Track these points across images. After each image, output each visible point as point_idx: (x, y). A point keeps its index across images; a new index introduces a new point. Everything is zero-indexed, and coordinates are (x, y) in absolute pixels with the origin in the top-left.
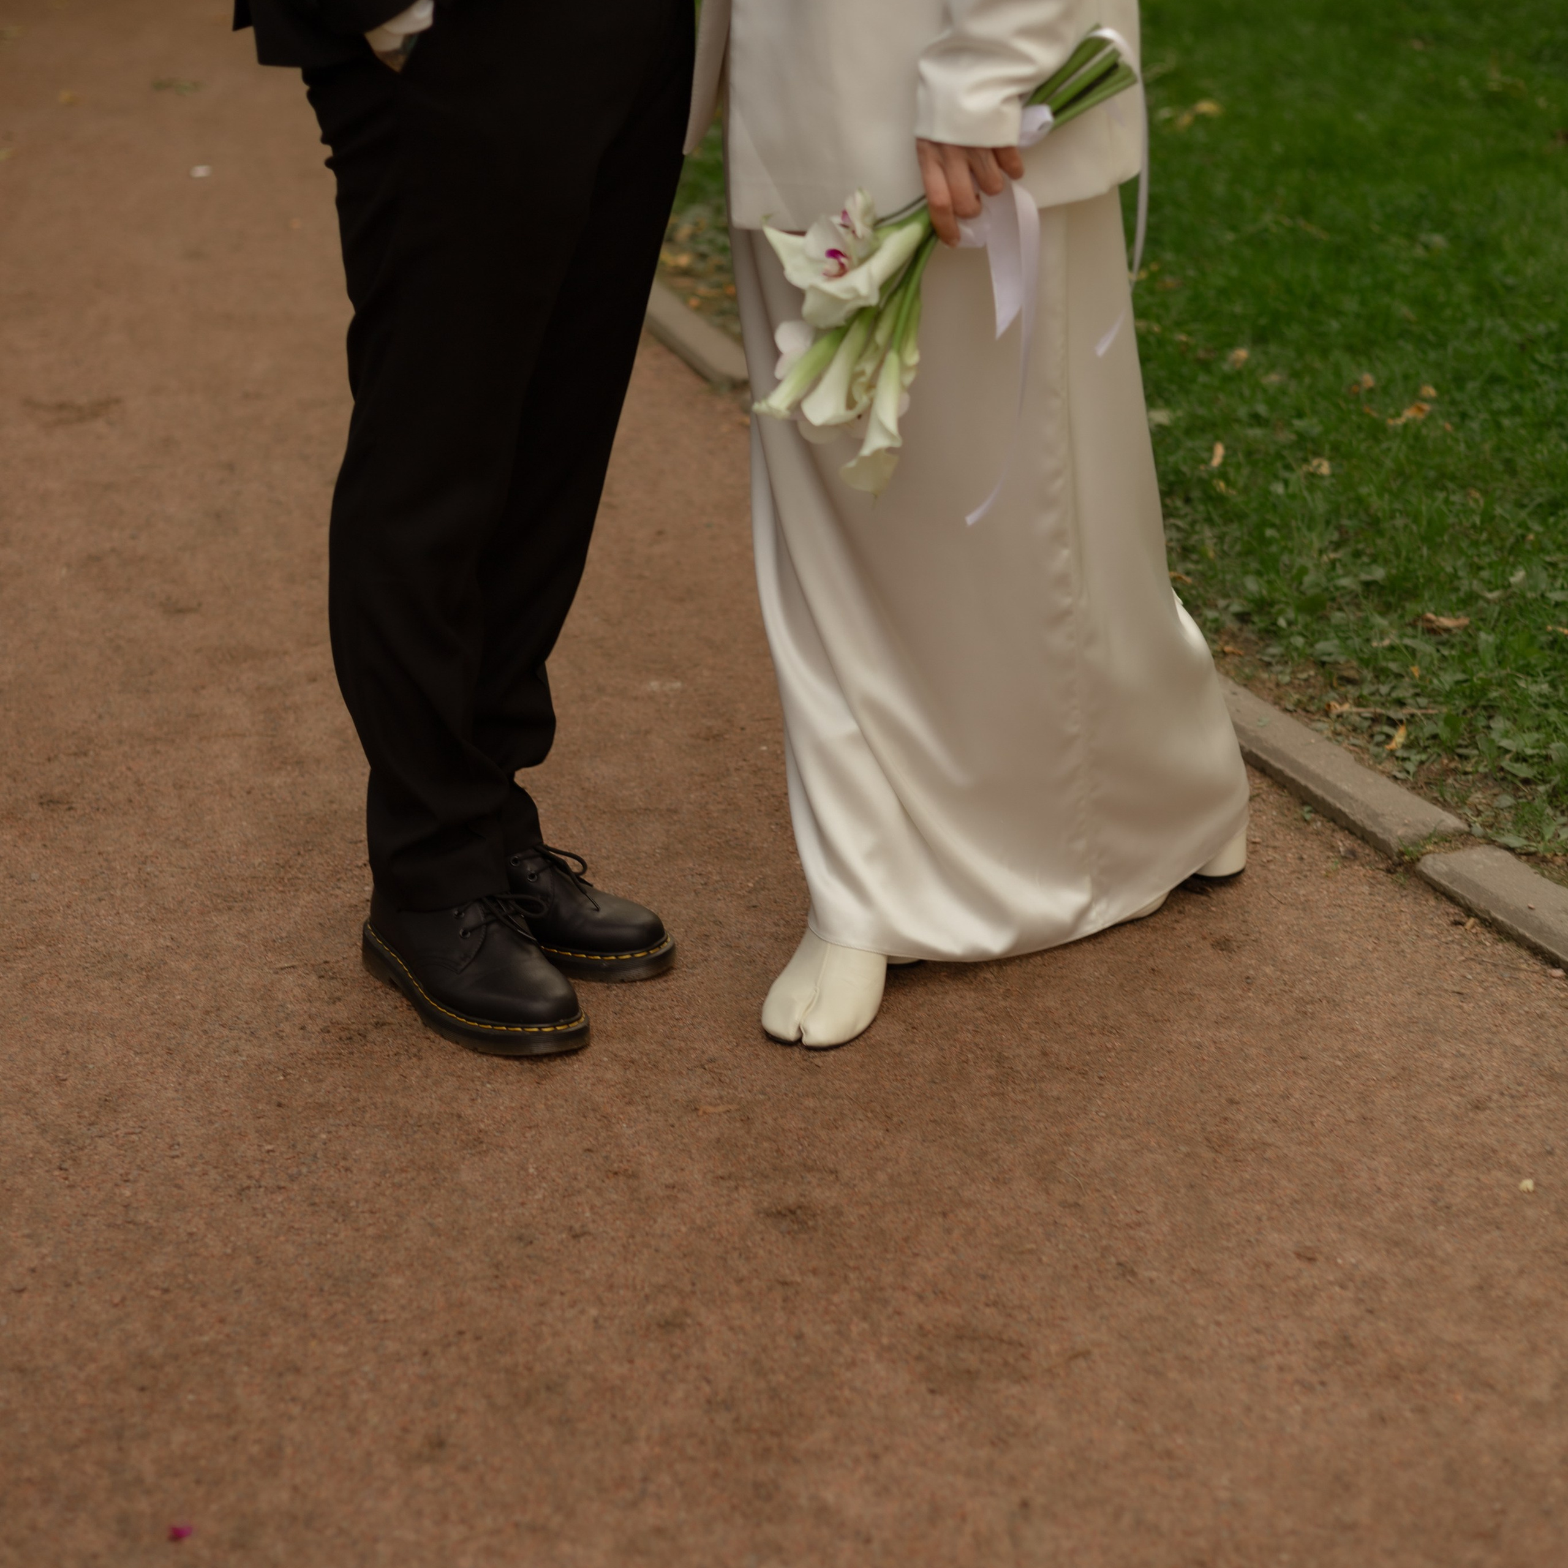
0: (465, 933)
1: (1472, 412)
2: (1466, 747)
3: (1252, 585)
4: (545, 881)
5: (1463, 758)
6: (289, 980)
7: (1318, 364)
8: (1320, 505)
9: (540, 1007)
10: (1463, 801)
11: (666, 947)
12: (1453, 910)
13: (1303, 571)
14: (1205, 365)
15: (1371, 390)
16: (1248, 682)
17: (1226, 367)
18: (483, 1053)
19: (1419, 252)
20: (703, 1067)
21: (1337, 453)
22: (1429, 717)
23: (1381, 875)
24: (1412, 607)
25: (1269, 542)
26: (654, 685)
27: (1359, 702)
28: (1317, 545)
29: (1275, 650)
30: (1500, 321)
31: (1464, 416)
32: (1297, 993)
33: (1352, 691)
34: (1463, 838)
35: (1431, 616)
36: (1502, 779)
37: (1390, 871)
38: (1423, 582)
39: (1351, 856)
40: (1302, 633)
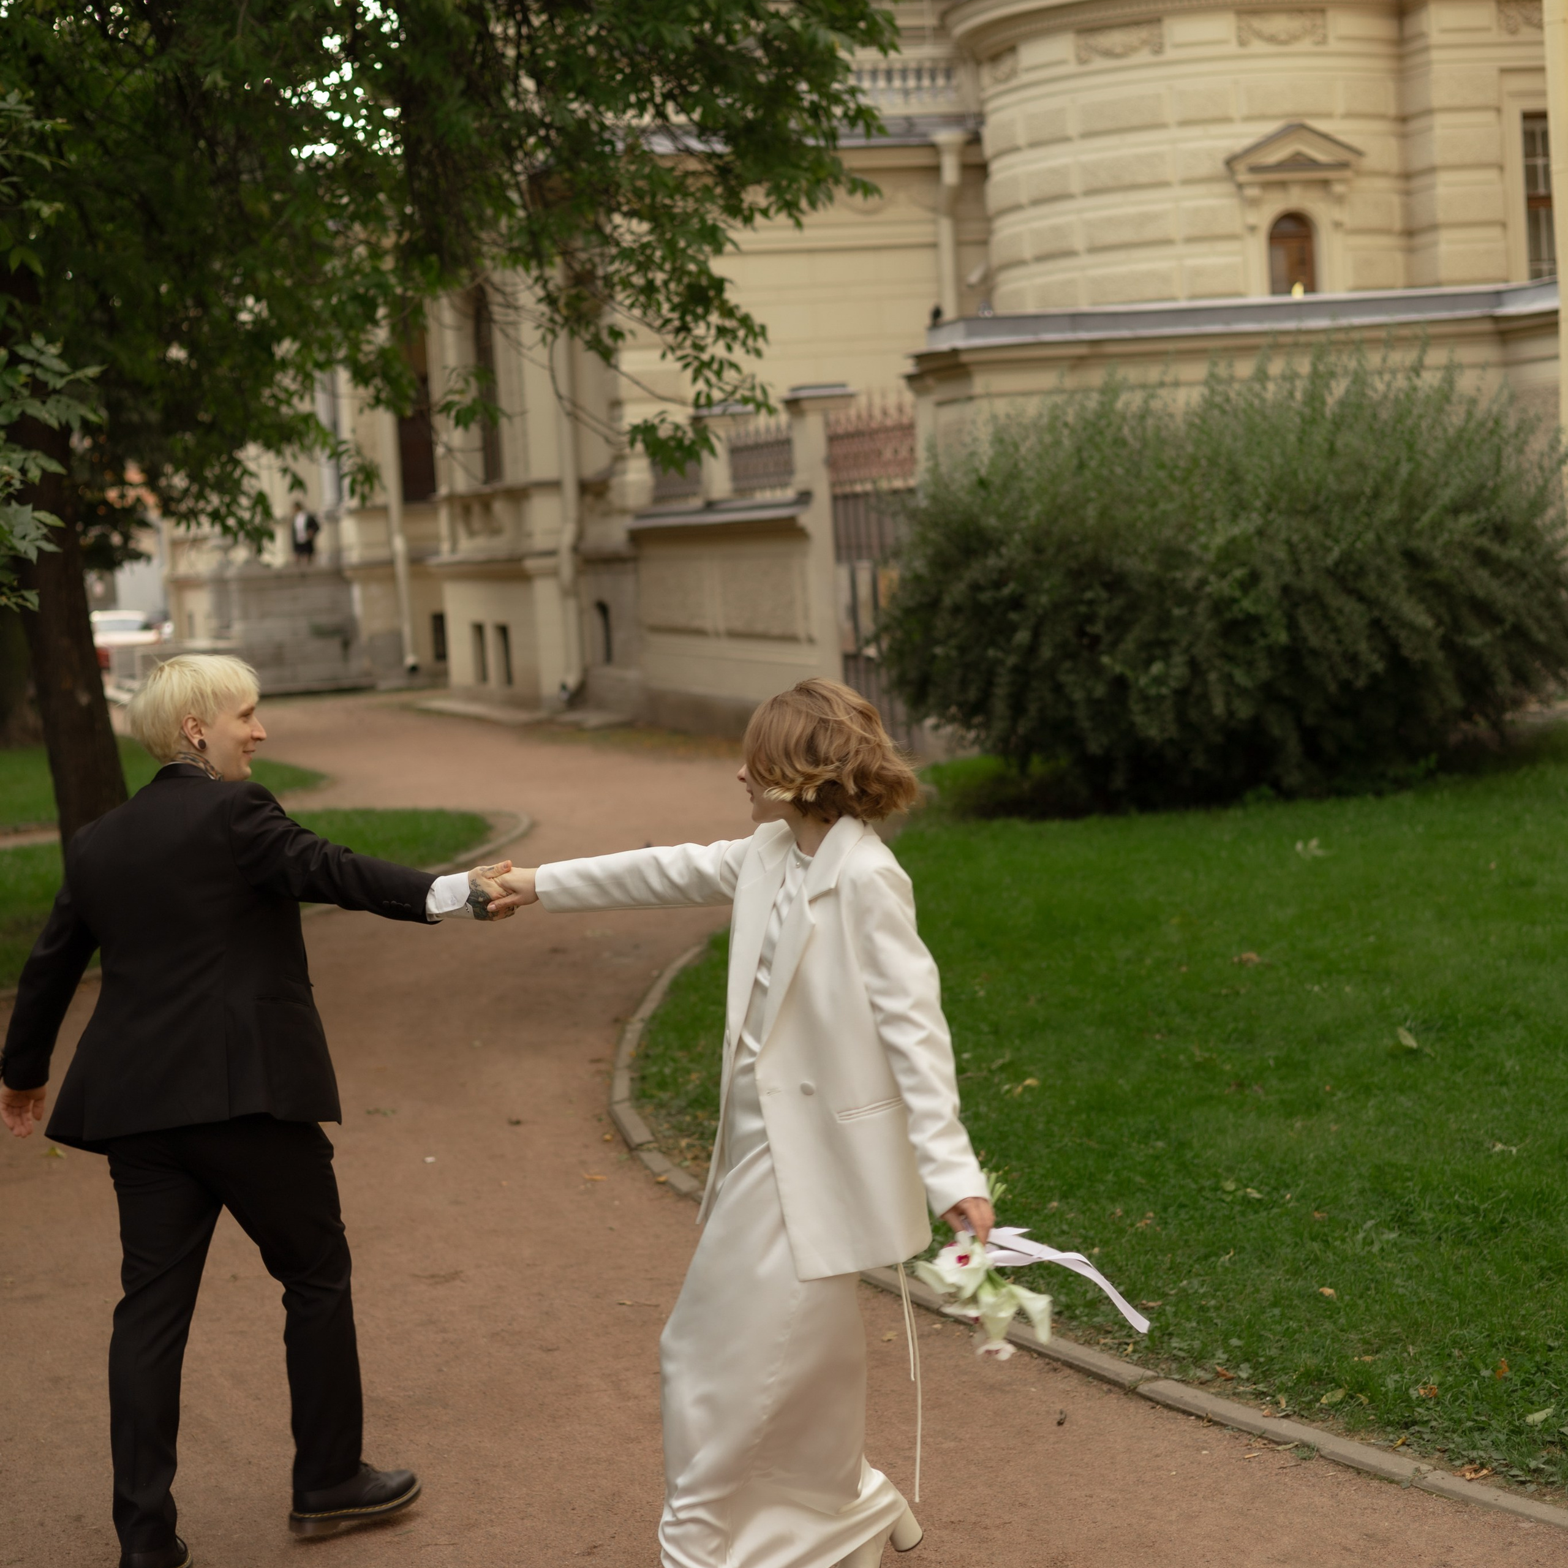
1: (1169, 1221)
5: (1158, 1353)
7: (1094, 1207)
10: (1157, 1367)
12: (1151, 1404)
13: (1086, 1292)
14: (1037, 1211)
15: (1121, 1217)
19: (1151, 1151)
21: (1104, 1243)
23: (1122, 1396)
25: (1071, 1283)
27: (1113, 1338)
29: (1075, 1323)
30: (1189, 1181)
31: (1166, 1223)
33: (1110, 1336)
34: (1156, 1378)
35: (1144, 1302)
36: (1175, 1358)
37: (1126, 1394)
38: (1142, 1290)
39: (1110, 1391)
40: (1086, 1315)
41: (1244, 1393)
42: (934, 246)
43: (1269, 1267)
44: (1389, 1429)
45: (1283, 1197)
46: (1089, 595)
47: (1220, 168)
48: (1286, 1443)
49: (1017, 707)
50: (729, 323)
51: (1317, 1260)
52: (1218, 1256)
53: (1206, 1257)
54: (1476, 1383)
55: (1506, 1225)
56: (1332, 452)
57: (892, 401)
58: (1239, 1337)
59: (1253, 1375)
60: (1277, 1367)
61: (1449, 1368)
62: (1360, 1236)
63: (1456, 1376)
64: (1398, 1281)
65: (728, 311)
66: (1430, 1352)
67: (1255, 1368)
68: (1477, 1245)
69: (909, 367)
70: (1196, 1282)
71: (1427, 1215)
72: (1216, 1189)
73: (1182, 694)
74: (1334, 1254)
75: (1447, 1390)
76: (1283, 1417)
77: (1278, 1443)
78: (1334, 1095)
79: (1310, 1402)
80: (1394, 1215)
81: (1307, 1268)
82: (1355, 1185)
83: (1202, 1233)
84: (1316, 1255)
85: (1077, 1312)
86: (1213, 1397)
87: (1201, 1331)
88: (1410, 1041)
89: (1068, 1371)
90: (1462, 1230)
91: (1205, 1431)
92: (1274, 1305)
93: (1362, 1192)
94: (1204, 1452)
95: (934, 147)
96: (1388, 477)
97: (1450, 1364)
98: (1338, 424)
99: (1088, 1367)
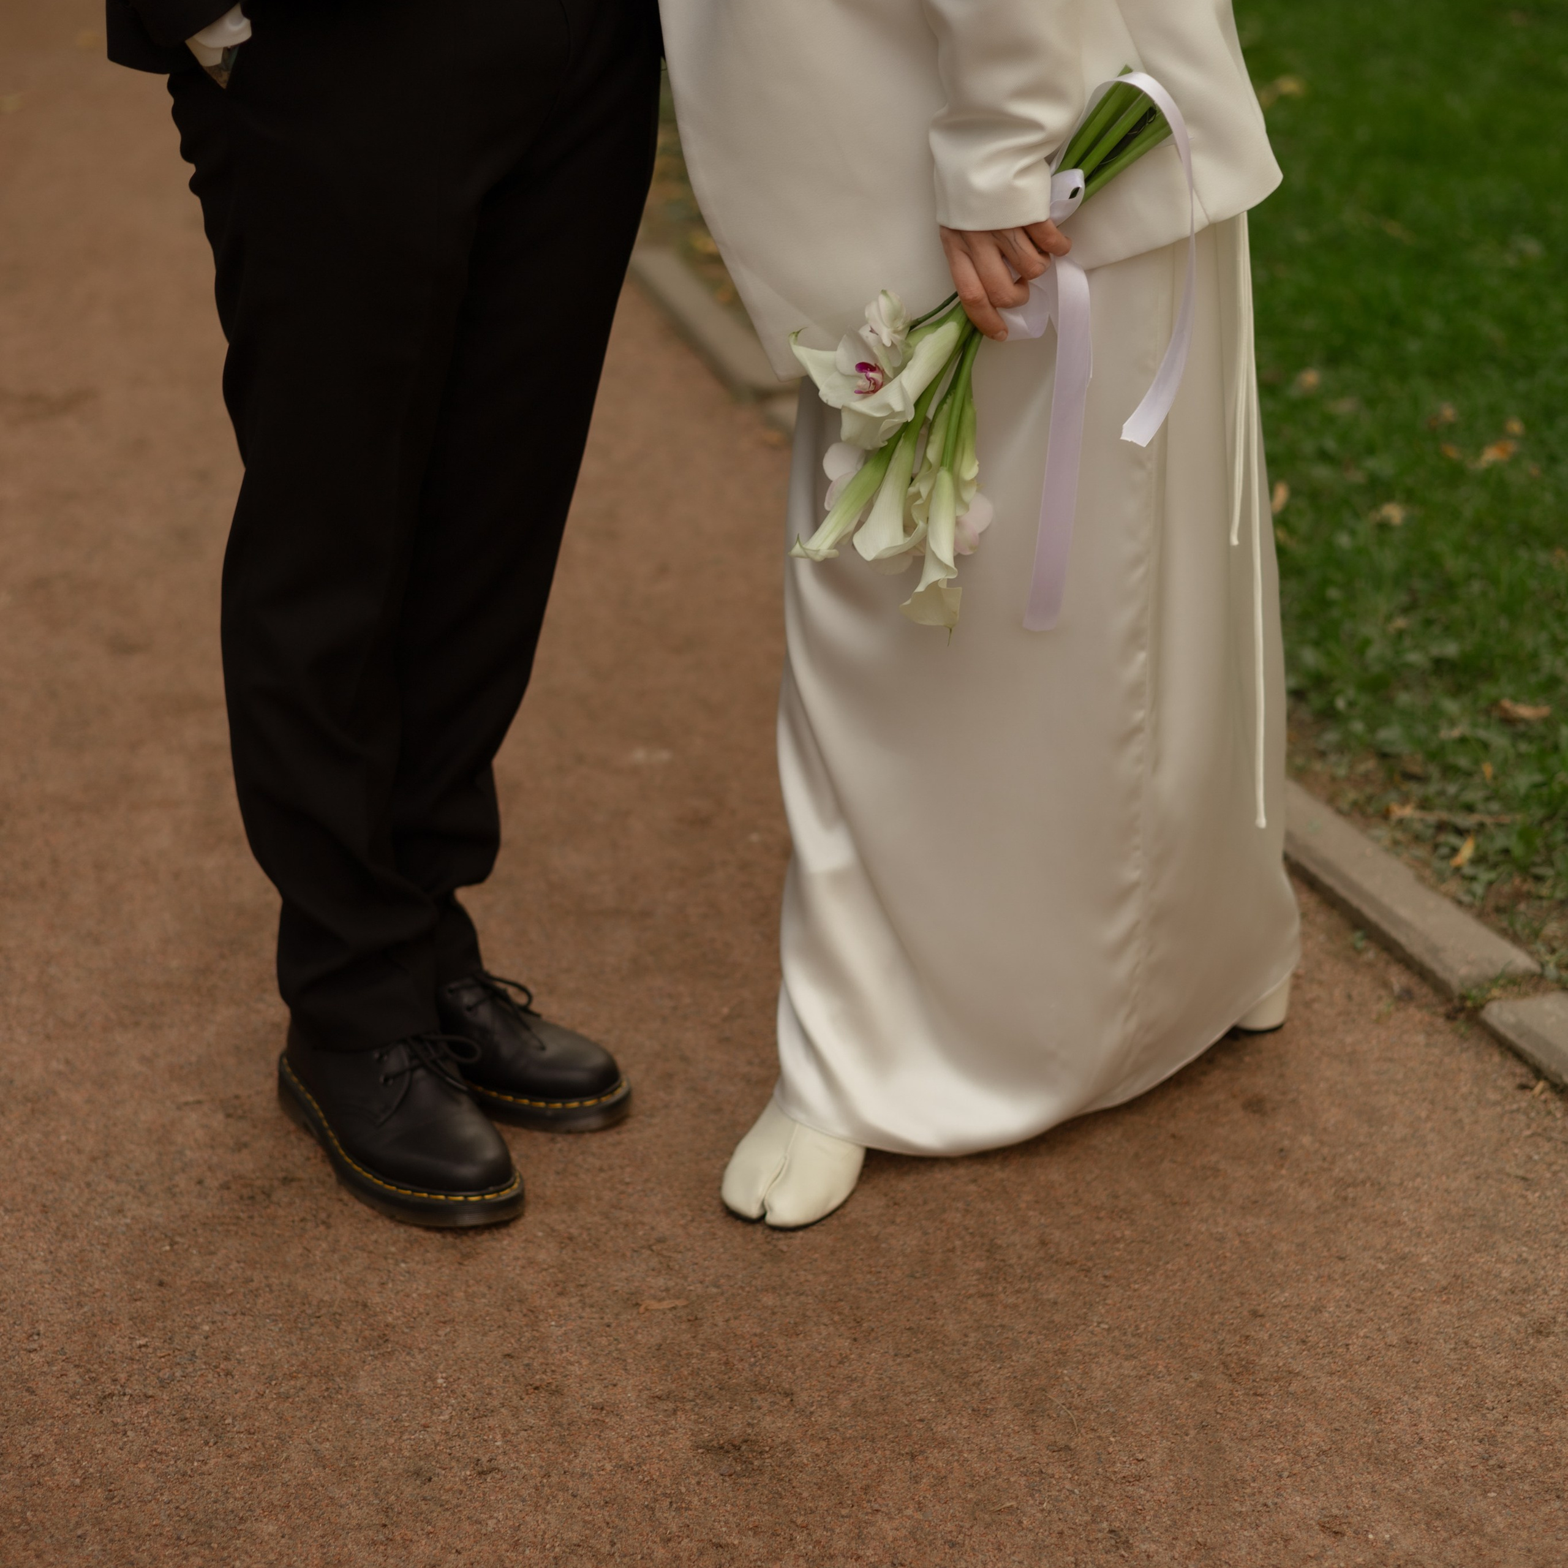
0: (386, 1080)
1: (1560, 454)
2: (1540, 865)
4: (485, 1015)
5: (1539, 879)
6: (192, 1118)
7: (1394, 391)
8: (1389, 561)
9: (467, 1171)
10: (1536, 934)
11: (620, 1093)
12: (1520, 1070)
13: (1367, 643)
14: (1271, 390)
17: (1292, 391)
18: (401, 1222)
19: (1511, 261)
20: (650, 1247)
21: (1411, 498)
22: (1500, 825)
23: (1440, 1022)
24: (1488, 690)
26: (639, 755)
27: (1424, 805)
29: (1332, 736)
31: (1553, 459)
32: (1337, 1172)
33: (1415, 790)
34: (1534, 982)
35: (1506, 703)
37: (1450, 1017)
38: (1499, 662)
39: (1406, 996)
40: (1362, 716)
99: (1355, 901)
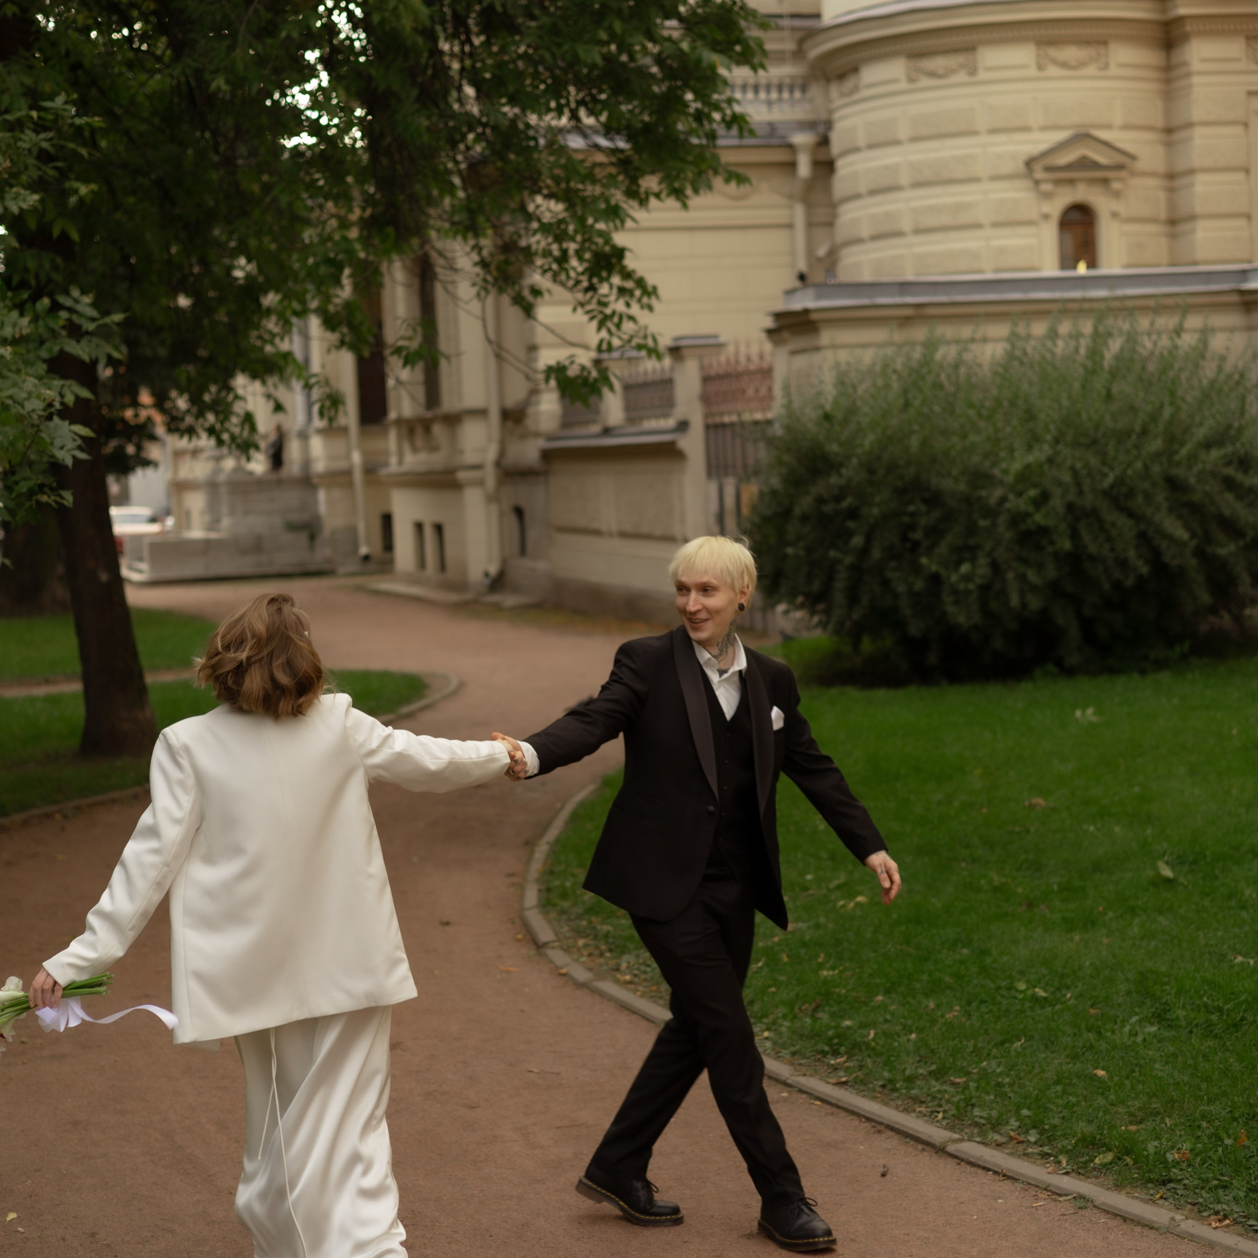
1: (972, 1013)
2: (964, 1117)
3: (886, 1074)
5: (963, 1120)
7: (912, 1001)
8: (911, 1047)
10: (962, 1131)
12: (957, 1161)
13: (905, 1069)
14: (865, 1004)
15: (933, 1009)
16: (886, 1104)
17: (873, 1004)
19: (958, 957)
21: (920, 1030)
22: (950, 1109)
23: (933, 1154)
24: (946, 1078)
25: (892, 1062)
27: (927, 1107)
28: (911, 1061)
29: (895, 1094)
30: (988, 981)
31: (970, 1015)
33: (924, 1105)
34: (961, 1140)
35: (952, 1078)
36: (977, 1124)
37: (936, 1153)
38: (950, 1069)
39: (924, 1150)
40: (905, 1088)
41: (1032, 1153)
42: (790, 226)
43: (1052, 1052)
44: (1150, 1185)
45: (1065, 996)
46: (911, 508)
47: (1021, 167)
48: (1066, 1195)
49: (853, 598)
50: (629, 284)
51: (1091, 1047)
52: (1012, 1042)
53: (1002, 1043)
54: (1220, 1149)
55: (1245, 1022)
56: (1109, 397)
57: (754, 350)
58: (1029, 1109)
59: (1039, 1140)
60: (1059, 1133)
61: (1199, 1137)
62: (1127, 1028)
63: (1205, 1144)
64: (1157, 1066)
65: (627, 275)
66: (1183, 1124)
67: (1041, 1133)
68: (1221, 1038)
69: (769, 323)
70: (994, 1063)
71: (1181, 1013)
72: (1011, 988)
73: (985, 589)
74: (1107, 1043)
75: (1197, 1155)
76: (1064, 1174)
77: (1060, 1195)
78: (1106, 914)
79: (1086, 1162)
80: (1154, 1013)
81: (1083, 1054)
82: (1123, 987)
83: (999, 1024)
84: (1091, 1043)
85: (898, 1085)
86: (1007, 1156)
87: (997, 1103)
88: (1167, 872)
89: (890, 1133)
90: (1209, 1026)
91: (1000, 1184)
92: (1057, 1083)
93: (1129, 993)
94: (1000, 1201)
95: (791, 148)
96: (1154, 417)
97: (1199, 1134)
98: (1114, 374)
99: (906, 1130)
